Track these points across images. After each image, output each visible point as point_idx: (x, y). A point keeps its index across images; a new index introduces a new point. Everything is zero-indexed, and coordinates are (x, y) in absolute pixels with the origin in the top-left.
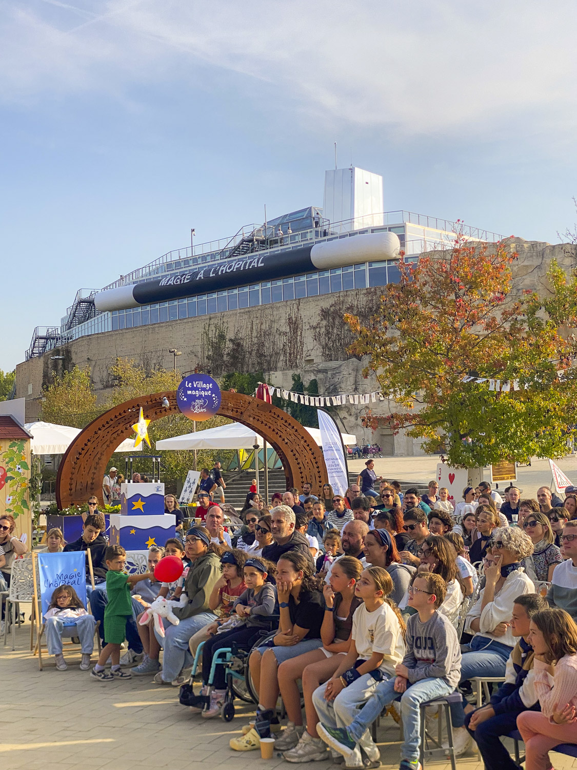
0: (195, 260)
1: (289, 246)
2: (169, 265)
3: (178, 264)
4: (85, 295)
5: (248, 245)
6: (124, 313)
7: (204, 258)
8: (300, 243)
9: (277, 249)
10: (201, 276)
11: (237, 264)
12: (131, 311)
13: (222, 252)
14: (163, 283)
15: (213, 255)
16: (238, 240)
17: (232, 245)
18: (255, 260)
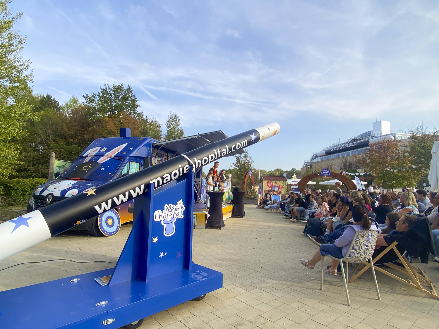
0: (340, 145)
1: (364, 140)
2: (334, 146)
3: (336, 146)
4: (315, 154)
5: (354, 140)
6: (323, 157)
7: (343, 144)
8: (367, 139)
9: (361, 141)
10: (341, 148)
11: (350, 145)
12: (325, 157)
13: (347, 143)
14: (332, 150)
15: (345, 143)
16: (351, 139)
17: (349, 141)
18: (355, 144)
